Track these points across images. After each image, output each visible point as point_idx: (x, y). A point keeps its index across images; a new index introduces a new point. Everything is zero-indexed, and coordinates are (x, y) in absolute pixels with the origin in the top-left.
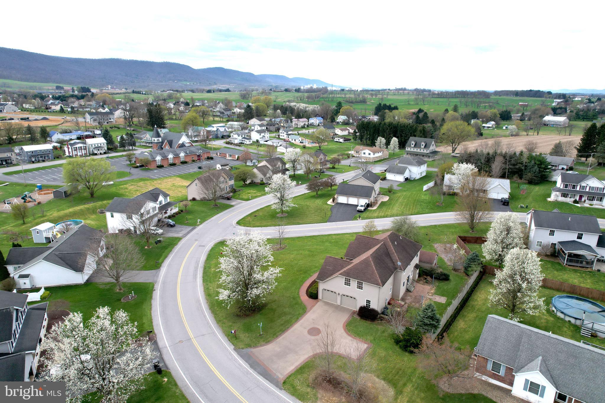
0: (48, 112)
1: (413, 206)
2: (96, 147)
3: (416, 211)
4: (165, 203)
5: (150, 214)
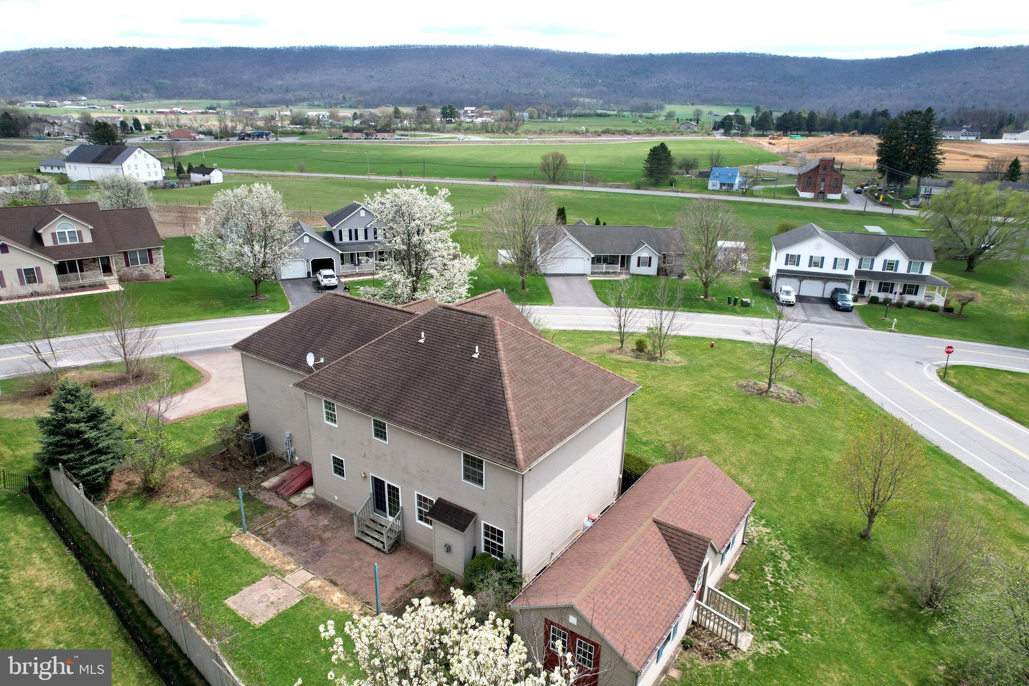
4: (909, 271)
5: (822, 267)
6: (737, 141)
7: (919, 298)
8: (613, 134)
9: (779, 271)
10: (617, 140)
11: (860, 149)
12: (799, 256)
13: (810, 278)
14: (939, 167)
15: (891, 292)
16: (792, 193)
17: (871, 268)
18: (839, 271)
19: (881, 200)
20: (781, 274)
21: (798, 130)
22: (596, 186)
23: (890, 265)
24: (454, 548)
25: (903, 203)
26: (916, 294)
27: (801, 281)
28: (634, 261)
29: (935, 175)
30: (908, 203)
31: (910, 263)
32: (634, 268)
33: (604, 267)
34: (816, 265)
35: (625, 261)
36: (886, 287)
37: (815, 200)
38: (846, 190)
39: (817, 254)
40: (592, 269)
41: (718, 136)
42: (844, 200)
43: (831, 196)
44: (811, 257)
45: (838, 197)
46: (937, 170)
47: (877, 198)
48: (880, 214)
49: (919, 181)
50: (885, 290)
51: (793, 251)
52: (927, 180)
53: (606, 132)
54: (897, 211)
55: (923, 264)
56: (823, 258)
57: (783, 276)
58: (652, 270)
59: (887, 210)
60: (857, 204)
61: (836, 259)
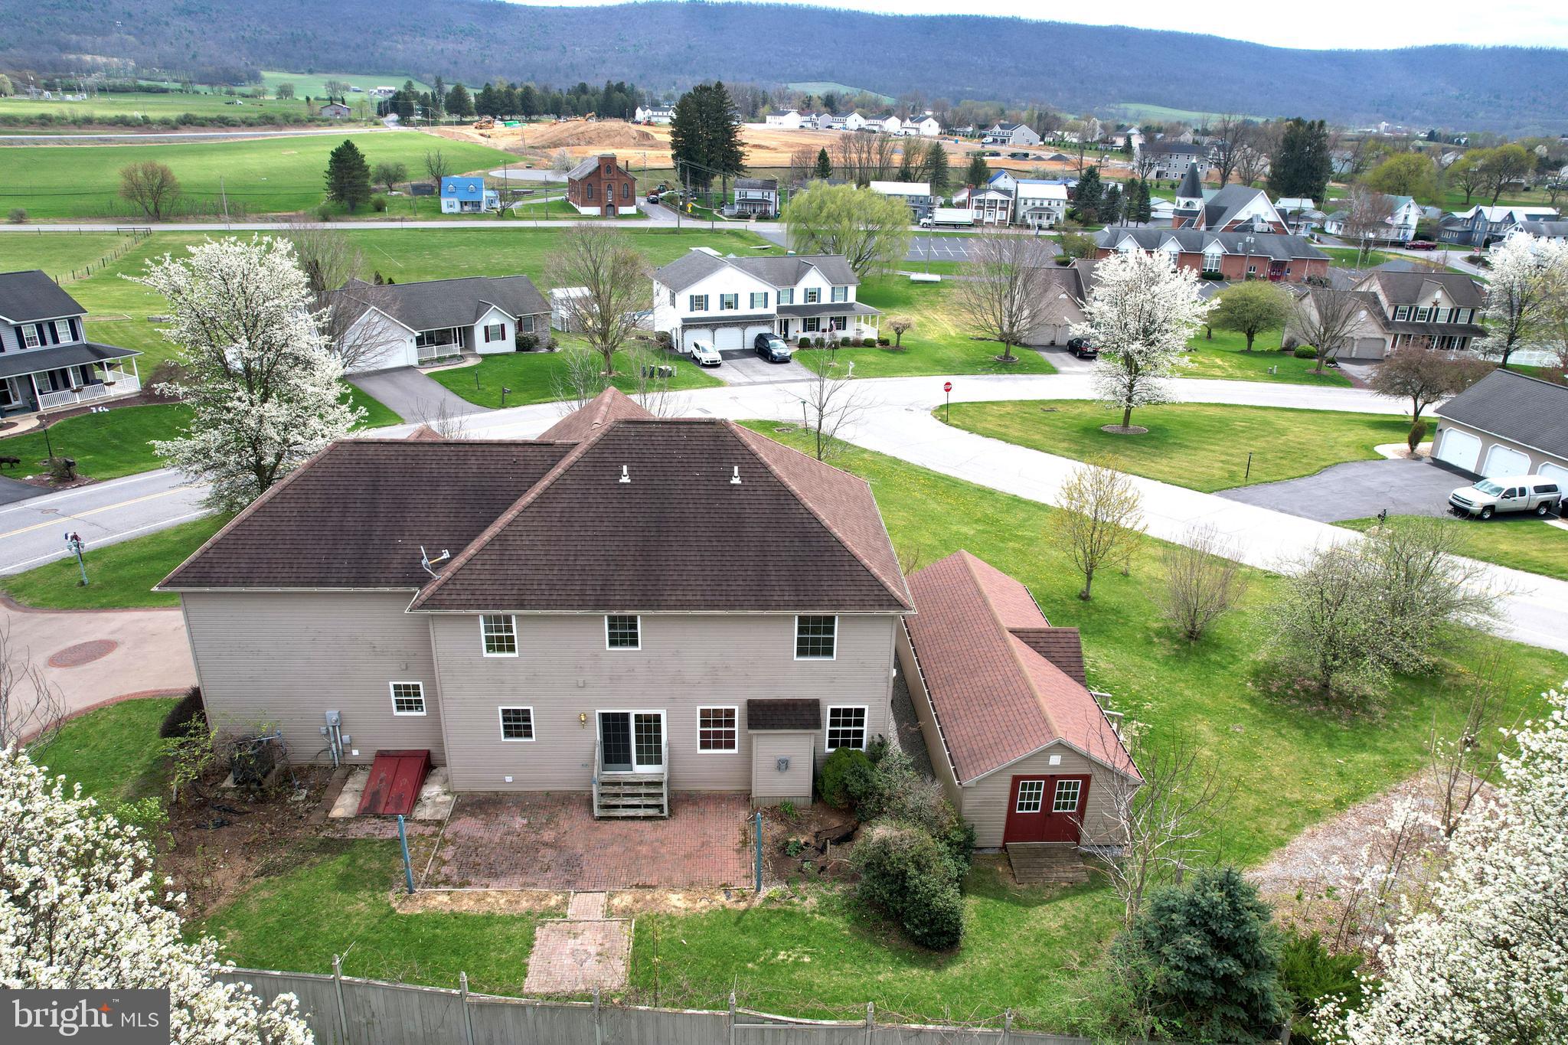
2: (1036, 209)
4: (833, 300)
5: (736, 308)
6: (427, 132)
7: (850, 333)
8: (203, 125)
9: (685, 320)
10: (217, 137)
11: (617, 139)
12: (707, 296)
13: (725, 325)
14: (744, 162)
15: (818, 330)
16: (566, 207)
17: (792, 302)
18: (759, 311)
19: (689, 211)
20: (688, 325)
21: (512, 113)
22: (246, 221)
23: (812, 295)
24: (793, 762)
25: (715, 213)
26: (844, 329)
27: (713, 331)
28: (479, 334)
29: (741, 173)
30: (721, 212)
31: (833, 289)
32: (481, 346)
33: (435, 351)
34: (729, 306)
35: (466, 336)
36: (811, 325)
37: (603, 216)
38: (641, 201)
39: (729, 291)
40: (419, 354)
41: (391, 123)
42: (641, 215)
43: (623, 210)
44: (722, 296)
45: (632, 210)
46: (741, 168)
47: (683, 208)
48: (698, 231)
49: (724, 182)
50: (811, 329)
51: (697, 289)
52: (733, 179)
53: (187, 122)
54: (718, 225)
55: (846, 288)
56: (736, 296)
57: (691, 327)
58: (509, 345)
59: (706, 225)
60: (663, 219)
61: (752, 295)
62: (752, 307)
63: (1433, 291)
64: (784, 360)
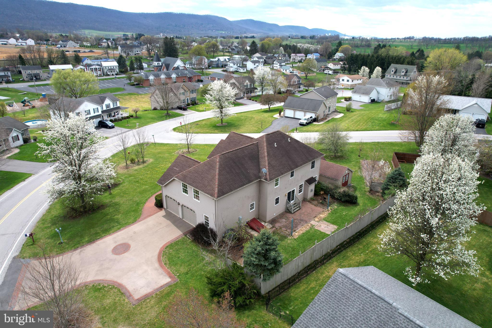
0: (98, 47)
1: (364, 123)
2: (110, 69)
3: (364, 128)
4: (114, 107)
5: (90, 114)
12: (81, 112)
17: (103, 109)
23: (108, 106)
24: (313, 189)
28: (11, 140)
31: (113, 103)
32: (12, 144)
55: (116, 102)
56: (89, 110)
58: (21, 142)
61: (94, 109)
62: (94, 113)
63: (246, 81)
64: (113, 127)
